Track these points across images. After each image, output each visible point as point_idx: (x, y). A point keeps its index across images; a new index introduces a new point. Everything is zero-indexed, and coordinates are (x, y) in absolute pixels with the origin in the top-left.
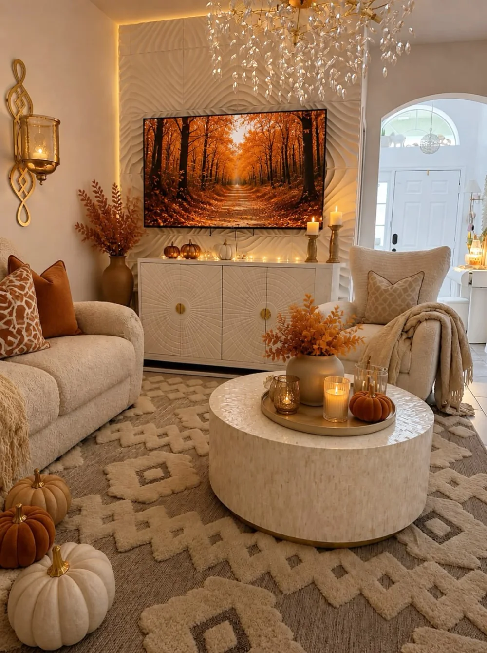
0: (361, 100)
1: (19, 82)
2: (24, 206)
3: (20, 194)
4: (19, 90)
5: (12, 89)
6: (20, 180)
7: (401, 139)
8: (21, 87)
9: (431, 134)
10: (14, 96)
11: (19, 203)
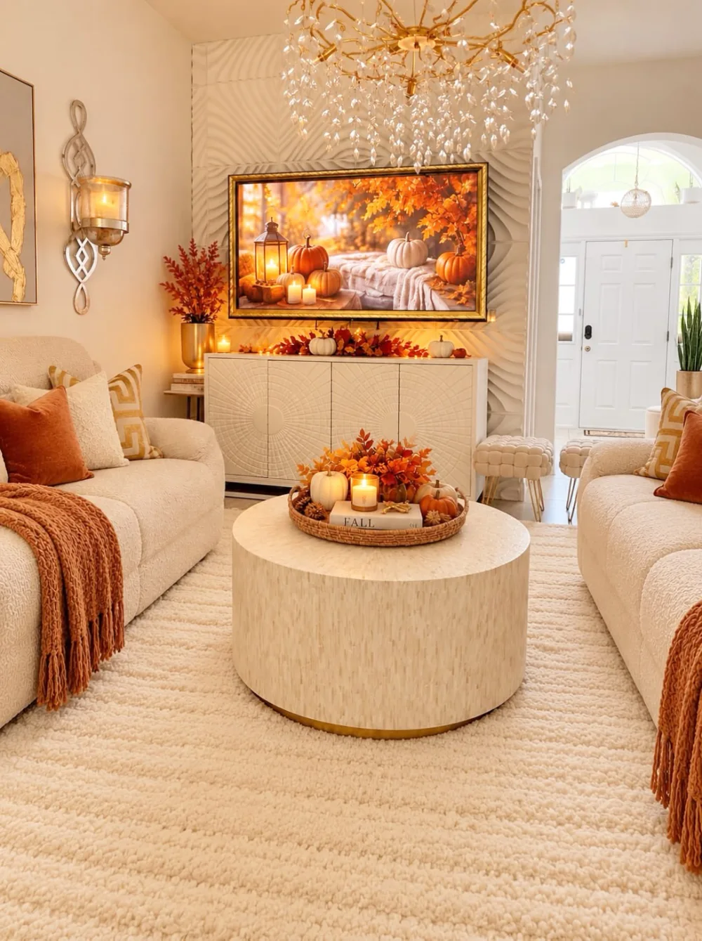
0: (532, 149)
1: (79, 130)
2: (82, 289)
3: (77, 273)
4: (78, 142)
5: (70, 142)
6: (78, 256)
7: (591, 197)
8: (81, 138)
9: (637, 189)
10: (72, 151)
11: (76, 284)
